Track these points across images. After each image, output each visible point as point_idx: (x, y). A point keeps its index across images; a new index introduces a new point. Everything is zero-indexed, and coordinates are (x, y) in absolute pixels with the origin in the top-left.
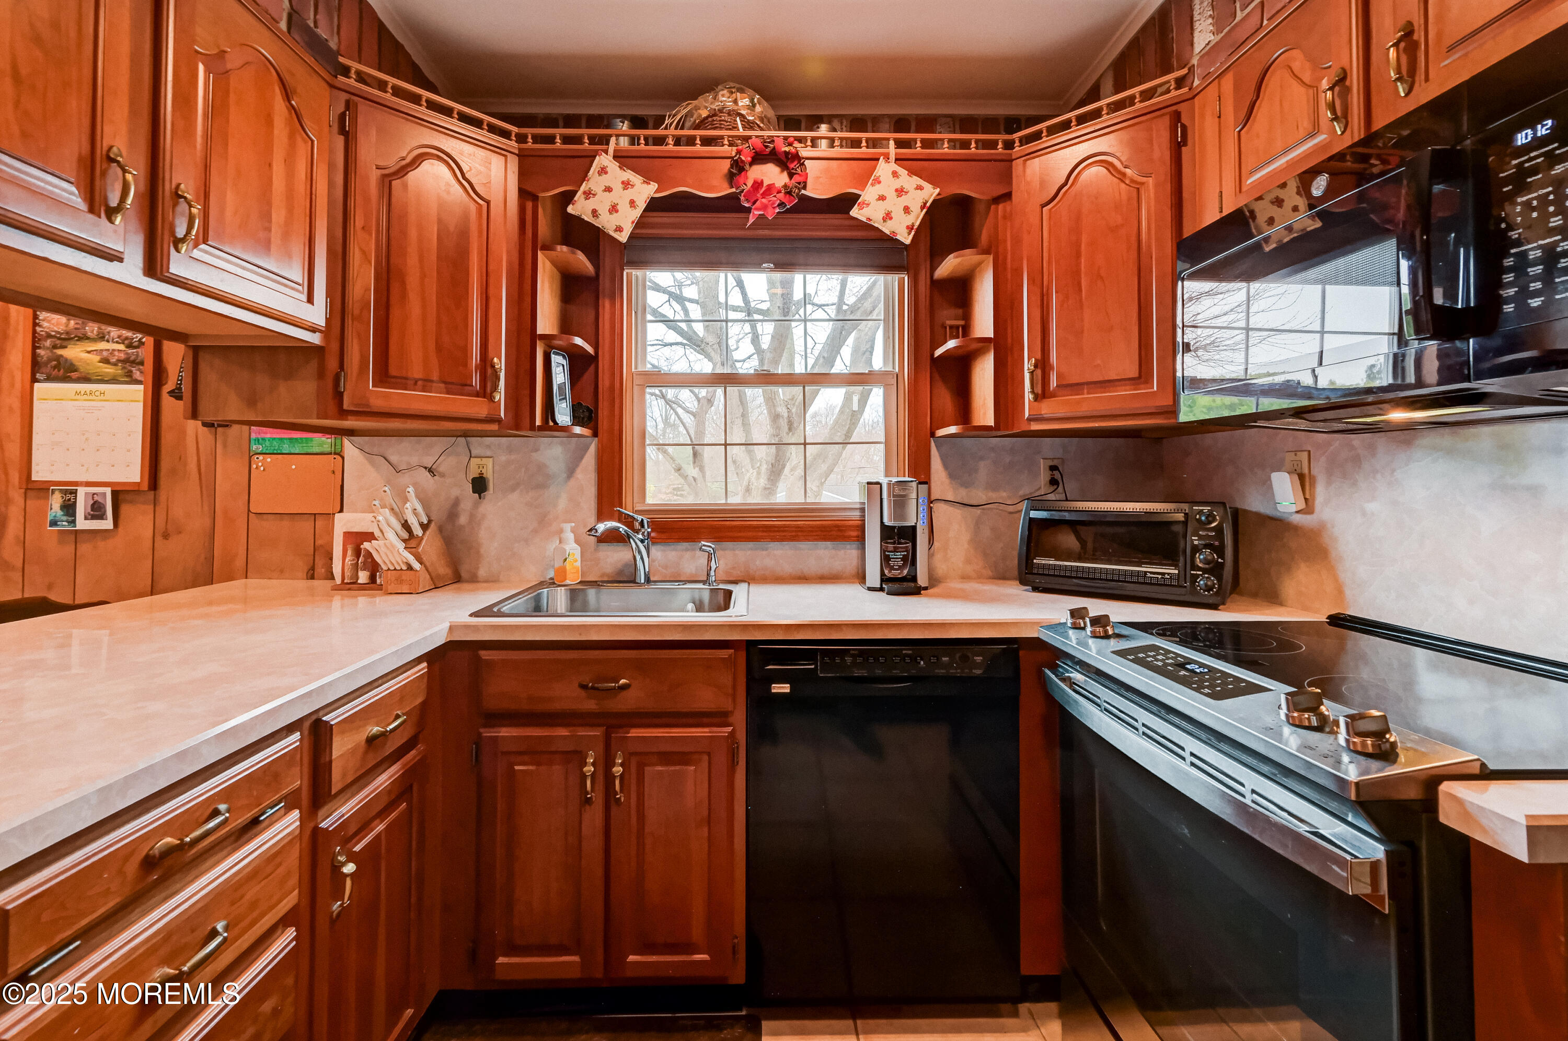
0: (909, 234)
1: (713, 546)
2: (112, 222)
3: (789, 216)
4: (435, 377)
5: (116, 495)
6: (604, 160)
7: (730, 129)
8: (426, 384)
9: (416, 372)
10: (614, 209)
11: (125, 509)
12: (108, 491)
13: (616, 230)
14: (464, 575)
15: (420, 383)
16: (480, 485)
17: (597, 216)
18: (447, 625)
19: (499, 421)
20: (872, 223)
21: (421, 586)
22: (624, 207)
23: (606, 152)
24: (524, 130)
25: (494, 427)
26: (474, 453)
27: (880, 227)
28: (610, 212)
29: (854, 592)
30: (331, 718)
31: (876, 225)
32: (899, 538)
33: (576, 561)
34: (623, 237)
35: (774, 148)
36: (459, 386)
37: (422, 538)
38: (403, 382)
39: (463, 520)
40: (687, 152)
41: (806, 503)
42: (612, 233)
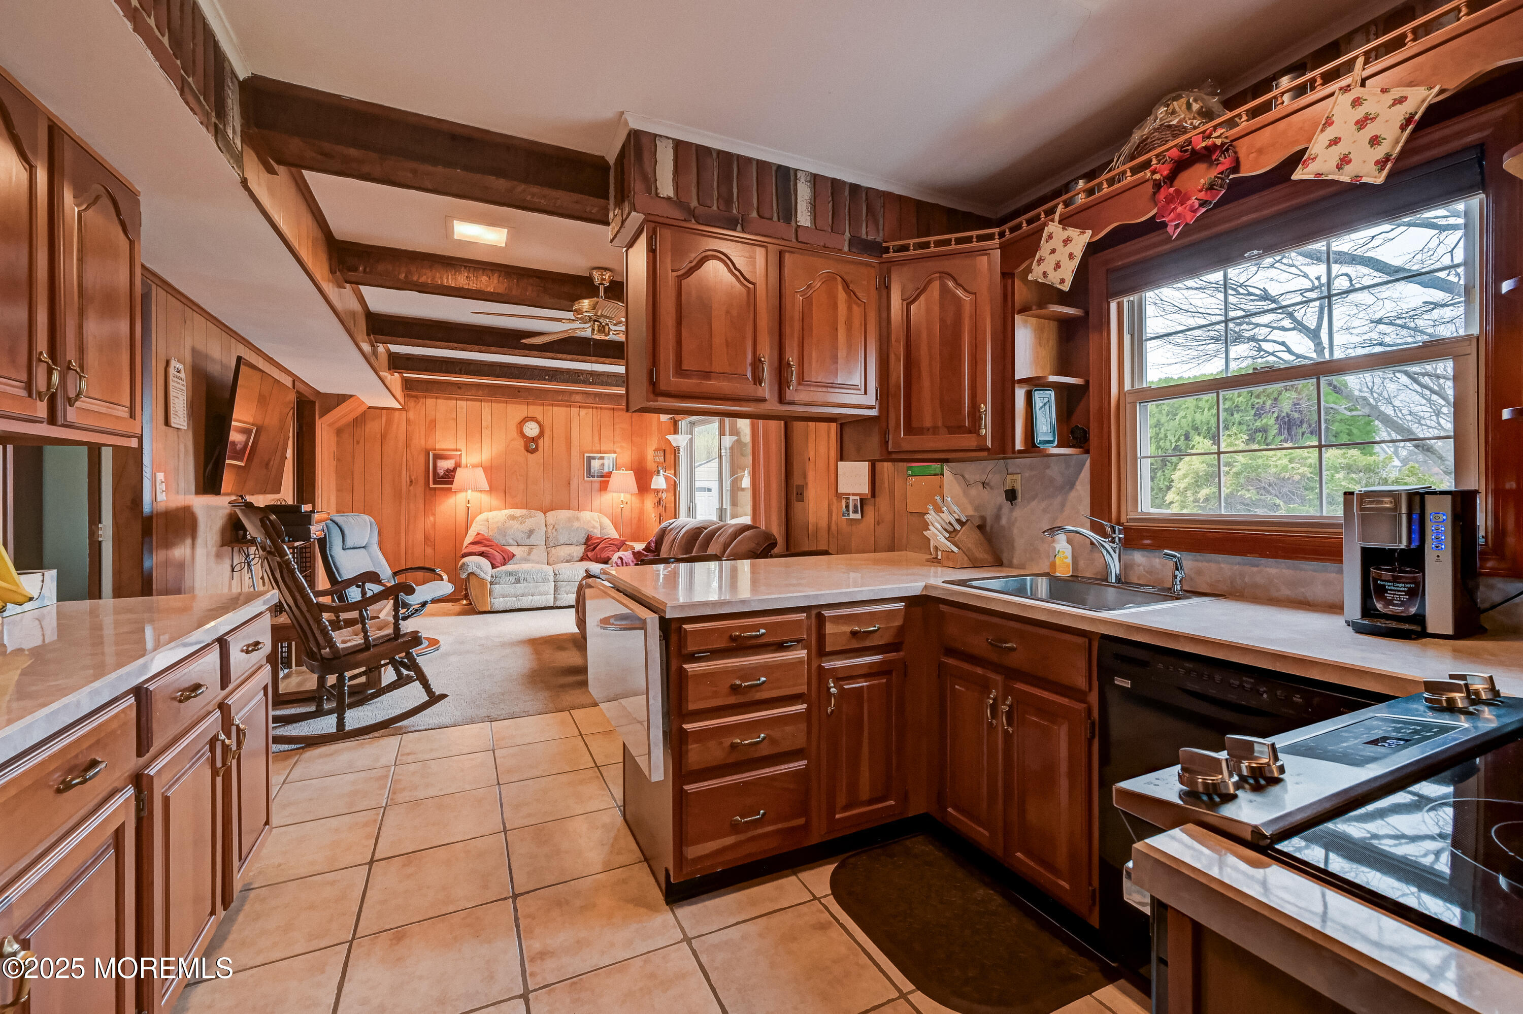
0: (1382, 169)
1: (1179, 555)
2: (761, 386)
3: (1216, 211)
4: (940, 424)
5: (861, 500)
6: (1053, 227)
7: (1164, 144)
8: (935, 430)
9: (928, 423)
10: (1058, 266)
11: (865, 508)
12: (858, 498)
13: (1060, 283)
14: (1005, 561)
15: (931, 430)
16: (1011, 495)
17: (1046, 277)
18: (924, 584)
19: (988, 449)
20: (1323, 177)
21: (959, 563)
22: (1065, 261)
23: (1053, 221)
24: (1003, 228)
25: (985, 454)
26: (1010, 470)
27: (1336, 178)
28: (1055, 270)
29: (1334, 624)
30: (827, 613)
31: (1330, 177)
32: (1401, 565)
33: (1066, 558)
34: (1066, 287)
35: (1193, 149)
36: (956, 429)
37: (959, 531)
38: (921, 431)
39: (1004, 521)
40: (1120, 188)
41: (1322, 517)
42: (1059, 286)
